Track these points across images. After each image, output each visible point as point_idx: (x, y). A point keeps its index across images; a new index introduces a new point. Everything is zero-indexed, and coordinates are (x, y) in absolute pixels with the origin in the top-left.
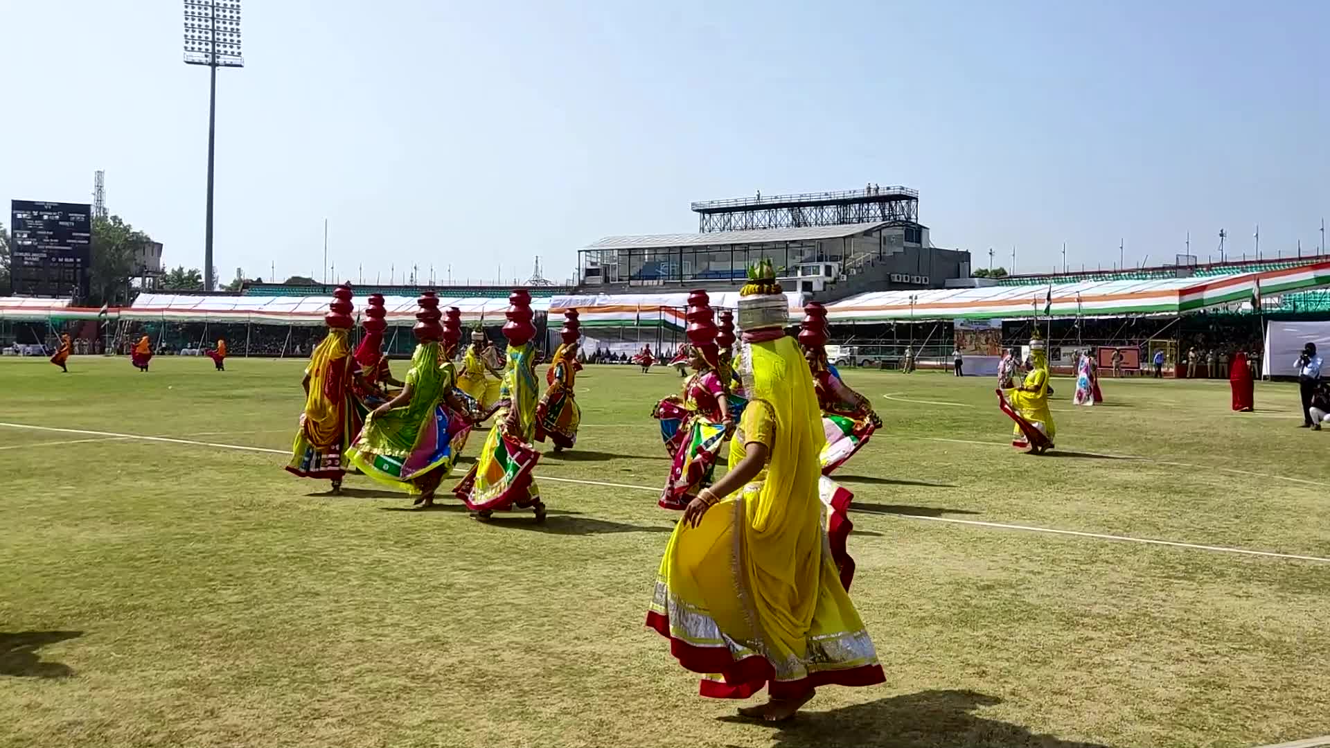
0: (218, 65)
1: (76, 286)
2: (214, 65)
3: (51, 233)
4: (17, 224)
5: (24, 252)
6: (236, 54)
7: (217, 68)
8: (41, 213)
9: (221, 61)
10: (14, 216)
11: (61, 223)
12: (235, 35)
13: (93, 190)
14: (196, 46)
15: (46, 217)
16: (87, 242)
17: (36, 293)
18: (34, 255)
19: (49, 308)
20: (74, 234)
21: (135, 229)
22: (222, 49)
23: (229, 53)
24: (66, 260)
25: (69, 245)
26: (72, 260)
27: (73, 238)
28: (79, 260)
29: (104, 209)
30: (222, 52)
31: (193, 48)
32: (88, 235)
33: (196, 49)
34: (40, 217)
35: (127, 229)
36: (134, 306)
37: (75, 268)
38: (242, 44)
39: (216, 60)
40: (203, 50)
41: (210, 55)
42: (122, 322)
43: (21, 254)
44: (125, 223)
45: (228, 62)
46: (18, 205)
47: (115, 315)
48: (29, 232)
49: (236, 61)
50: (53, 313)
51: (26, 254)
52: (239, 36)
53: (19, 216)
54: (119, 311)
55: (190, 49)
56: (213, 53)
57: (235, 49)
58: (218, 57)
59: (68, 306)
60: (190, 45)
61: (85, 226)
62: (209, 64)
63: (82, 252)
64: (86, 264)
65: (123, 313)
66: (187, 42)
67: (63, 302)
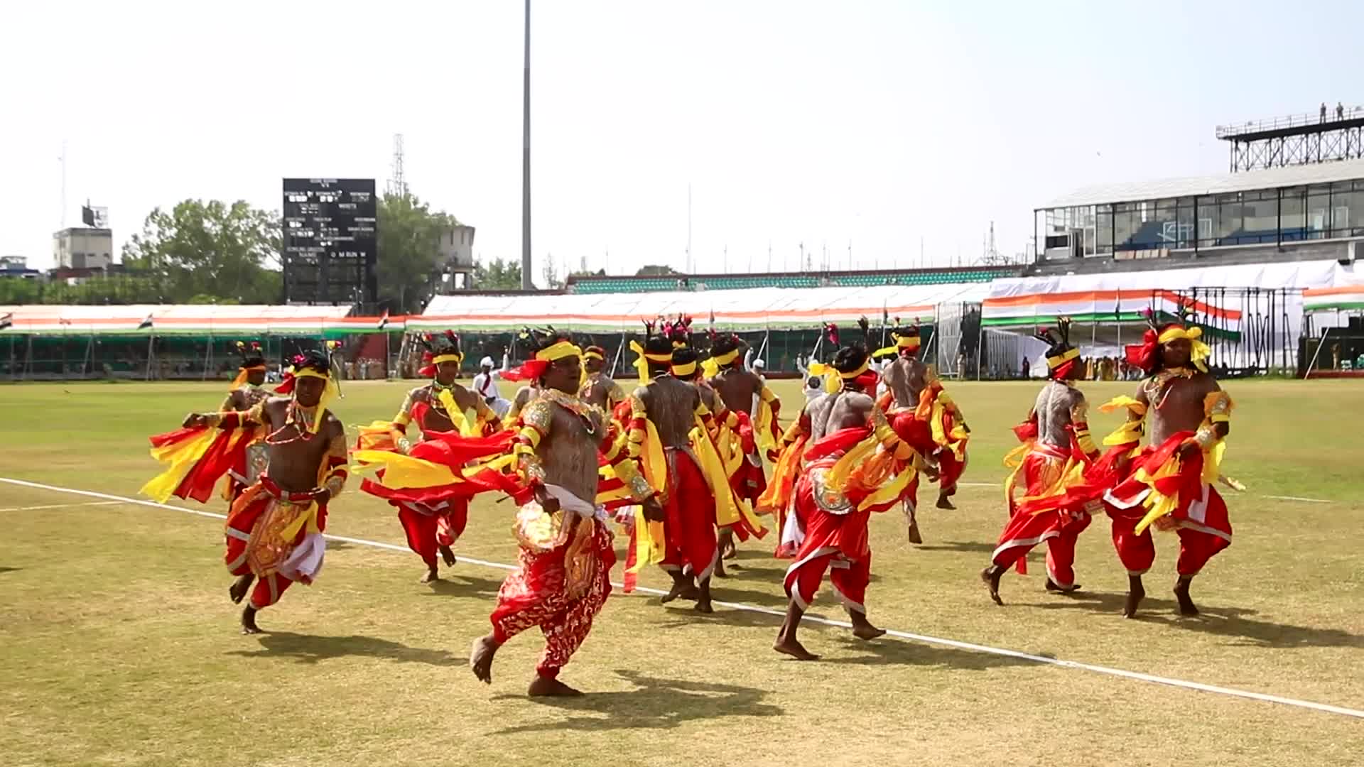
1: (359, 288)
3: (330, 219)
4: (291, 209)
5: (299, 245)
8: (317, 194)
10: (286, 199)
11: (341, 206)
13: (393, 159)
15: (323, 199)
16: (372, 229)
17: (310, 300)
18: (311, 249)
19: (322, 319)
20: (357, 219)
24: (348, 254)
25: (350, 234)
26: (355, 254)
27: (356, 224)
28: (363, 254)
29: (405, 185)
32: (373, 220)
34: (315, 199)
36: (427, 313)
37: (359, 265)
42: (409, 335)
43: (294, 249)
46: (291, 185)
47: (400, 326)
48: (303, 220)
50: (326, 325)
51: (302, 249)
53: (292, 199)
54: (404, 321)
59: (349, 315)
61: (370, 207)
63: (366, 243)
64: (371, 259)
65: (410, 322)
67: (344, 310)
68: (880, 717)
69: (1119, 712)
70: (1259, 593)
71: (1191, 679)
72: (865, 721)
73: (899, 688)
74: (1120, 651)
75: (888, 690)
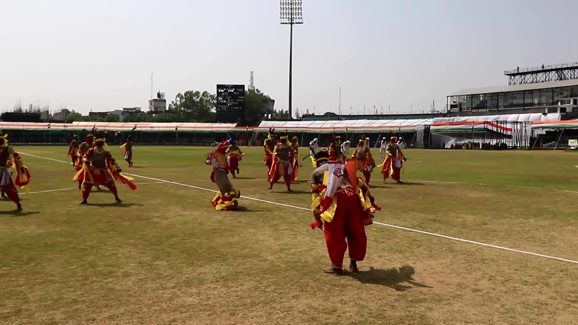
0: (293, 23)
1: (239, 118)
2: (292, 24)
3: (231, 97)
4: (219, 94)
5: (221, 105)
6: (300, 18)
7: (293, 25)
8: (227, 89)
9: (294, 21)
10: (218, 91)
11: (234, 93)
12: (300, 10)
13: (250, 79)
14: (285, 16)
15: (229, 91)
16: (243, 100)
17: (225, 122)
18: (225, 106)
19: (228, 127)
20: (239, 97)
21: (265, 94)
22: (295, 16)
23: (297, 18)
24: (236, 108)
25: (237, 102)
26: (238, 108)
27: (239, 99)
28: (241, 108)
29: (254, 87)
30: (295, 18)
31: (283, 17)
32: (244, 97)
33: (285, 18)
34: (226, 91)
35: (262, 94)
36: (259, 126)
37: (239, 111)
38: (303, 14)
39: (293, 21)
40: (288, 18)
41: (290, 20)
42: (254, 133)
43: (220, 106)
44: (261, 92)
45: (297, 22)
46: (219, 87)
47: (252, 130)
48: (223, 97)
49: (300, 21)
50: (230, 129)
51: (222, 106)
52: (301, 10)
53: (219, 91)
54: (253, 128)
55: (282, 18)
56: (291, 19)
57: (300, 16)
58: (293, 20)
59: (236, 126)
60: (282, 16)
61: (243, 93)
62: (290, 23)
63: (242, 104)
64: (243, 109)
65: (254, 129)
66: (281, 15)
67: (235, 125)
68: (401, 256)
69: (478, 256)
70: (521, 218)
71: (500, 246)
72: (395, 257)
73: (406, 246)
74: (477, 236)
75: (403, 247)
